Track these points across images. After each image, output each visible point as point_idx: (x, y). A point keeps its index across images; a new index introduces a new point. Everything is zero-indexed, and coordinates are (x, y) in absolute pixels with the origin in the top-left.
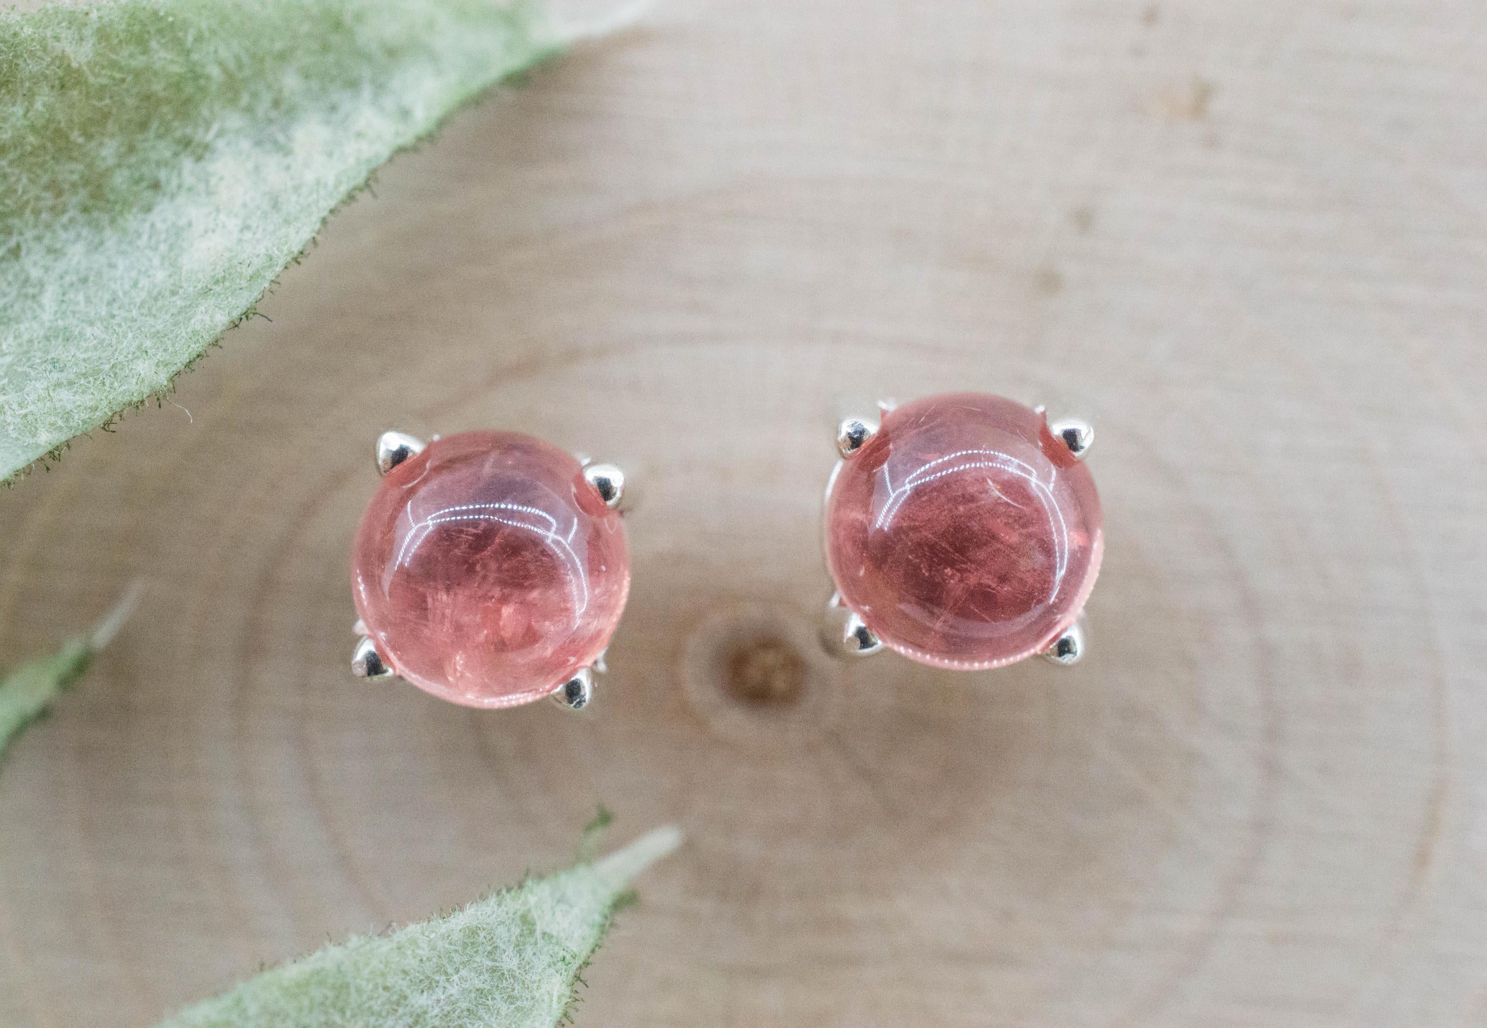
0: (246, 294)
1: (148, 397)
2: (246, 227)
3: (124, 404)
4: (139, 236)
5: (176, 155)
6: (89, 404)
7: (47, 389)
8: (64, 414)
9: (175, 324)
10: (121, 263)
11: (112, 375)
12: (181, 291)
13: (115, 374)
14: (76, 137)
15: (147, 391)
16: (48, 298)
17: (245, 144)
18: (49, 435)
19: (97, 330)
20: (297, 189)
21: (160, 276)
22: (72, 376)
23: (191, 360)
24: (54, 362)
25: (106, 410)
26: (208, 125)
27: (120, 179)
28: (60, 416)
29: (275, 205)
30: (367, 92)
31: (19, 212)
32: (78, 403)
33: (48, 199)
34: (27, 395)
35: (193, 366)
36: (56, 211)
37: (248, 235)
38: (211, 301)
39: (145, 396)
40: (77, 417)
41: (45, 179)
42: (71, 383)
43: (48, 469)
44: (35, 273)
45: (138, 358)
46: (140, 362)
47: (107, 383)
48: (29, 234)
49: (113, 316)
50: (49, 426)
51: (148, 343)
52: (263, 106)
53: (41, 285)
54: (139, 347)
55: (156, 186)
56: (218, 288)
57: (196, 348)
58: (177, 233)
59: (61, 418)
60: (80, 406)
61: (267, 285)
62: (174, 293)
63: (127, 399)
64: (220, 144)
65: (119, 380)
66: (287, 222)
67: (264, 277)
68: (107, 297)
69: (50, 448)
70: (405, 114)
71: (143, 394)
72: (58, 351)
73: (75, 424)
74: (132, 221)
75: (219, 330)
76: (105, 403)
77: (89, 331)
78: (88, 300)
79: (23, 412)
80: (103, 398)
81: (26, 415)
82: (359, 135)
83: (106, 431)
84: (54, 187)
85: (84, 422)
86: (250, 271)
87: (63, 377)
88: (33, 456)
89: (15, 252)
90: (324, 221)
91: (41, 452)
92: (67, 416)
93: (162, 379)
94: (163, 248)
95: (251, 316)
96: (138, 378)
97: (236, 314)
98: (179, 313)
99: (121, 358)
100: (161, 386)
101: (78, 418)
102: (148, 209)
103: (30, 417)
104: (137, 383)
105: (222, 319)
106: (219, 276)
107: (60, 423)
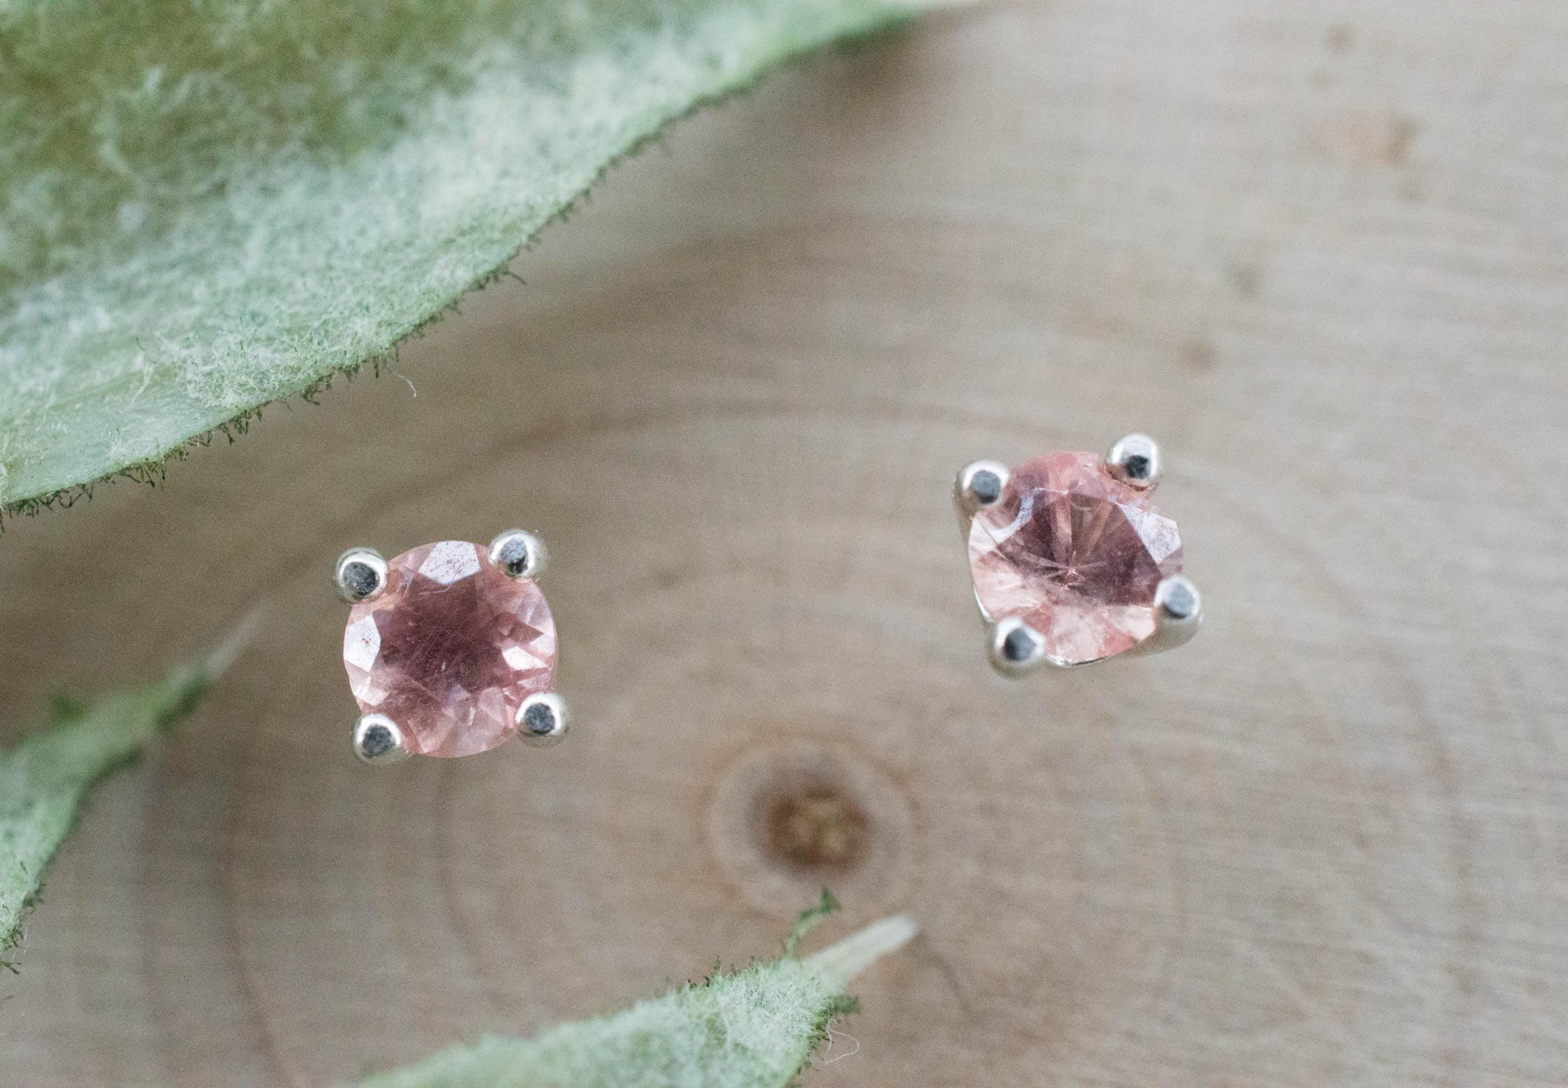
0: (496, 249)
1: (365, 361)
2: (505, 174)
3: (334, 368)
4: (372, 178)
5: (428, 87)
6: (291, 363)
7: (241, 343)
8: (258, 373)
9: (409, 279)
10: (348, 210)
11: (323, 334)
12: (418, 242)
13: (327, 332)
14: (308, 52)
15: (364, 354)
16: (255, 244)
17: (514, 82)
18: (238, 397)
19: (312, 282)
20: (572, 135)
21: (395, 225)
22: (273, 333)
23: (422, 322)
24: (254, 316)
25: (311, 372)
26: (470, 53)
27: (356, 110)
28: (253, 375)
29: (544, 149)
30: (668, 33)
31: (229, 139)
32: (277, 362)
33: (267, 126)
34: (216, 349)
35: (426, 330)
36: (276, 142)
37: (507, 182)
38: (453, 255)
39: (360, 360)
40: (273, 377)
41: (265, 100)
42: (270, 340)
43: (231, 440)
44: (241, 214)
45: (356, 315)
46: (358, 320)
47: (315, 341)
48: (241, 167)
49: (330, 268)
50: (237, 387)
51: (371, 299)
52: (540, 40)
53: (247, 229)
54: (359, 304)
55: (400, 122)
56: (462, 241)
57: (429, 307)
58: (420, 178)
59: (254, 378)
60: (278, 366)
61: (524, 239)
62: (409, 244)
63: (337, 361)
64: (484, 79)
65: (330, 340)
66: (556, 168)
67: (520, 230)
68: (326, 246)
69: (236, 413)
70: (713, 62)
71: (358, 357)
72: (257, 303)
73: (271, 386)
74: (366, 160)
75: (460, 288)
76: (309, 363)
77: (299, 283)
78: (303, 249)
79: (208, 368)
80: (308, 356)
81: (210, 374)
82: (655, 80)
83: (308, 401)
84: (276, 113)
85: (282, 385)
86: (507, 220)
87: (262, 332)
88: (214, 420)
89: (220, 189)
90: (601, 172)
91: (225, 417)
92: (262, 376)
93: (384, 340)
94: (402, 194)
95: (501, 276)
96: (354, 338)
97: (482, 271)
98: (413, 267)
99: (335, 314)
100: (381, 348)
101: (273, 381)
102: (386, 147)
103: (216, 375)
104: (352, 344)
105: (464, 276)
106: (466, 227)
107: (252, 383)
